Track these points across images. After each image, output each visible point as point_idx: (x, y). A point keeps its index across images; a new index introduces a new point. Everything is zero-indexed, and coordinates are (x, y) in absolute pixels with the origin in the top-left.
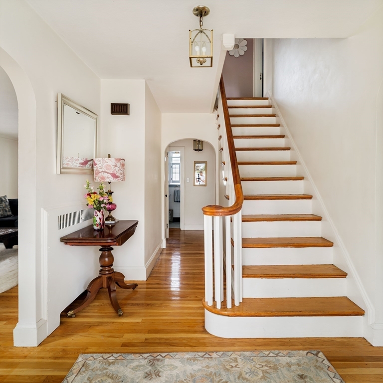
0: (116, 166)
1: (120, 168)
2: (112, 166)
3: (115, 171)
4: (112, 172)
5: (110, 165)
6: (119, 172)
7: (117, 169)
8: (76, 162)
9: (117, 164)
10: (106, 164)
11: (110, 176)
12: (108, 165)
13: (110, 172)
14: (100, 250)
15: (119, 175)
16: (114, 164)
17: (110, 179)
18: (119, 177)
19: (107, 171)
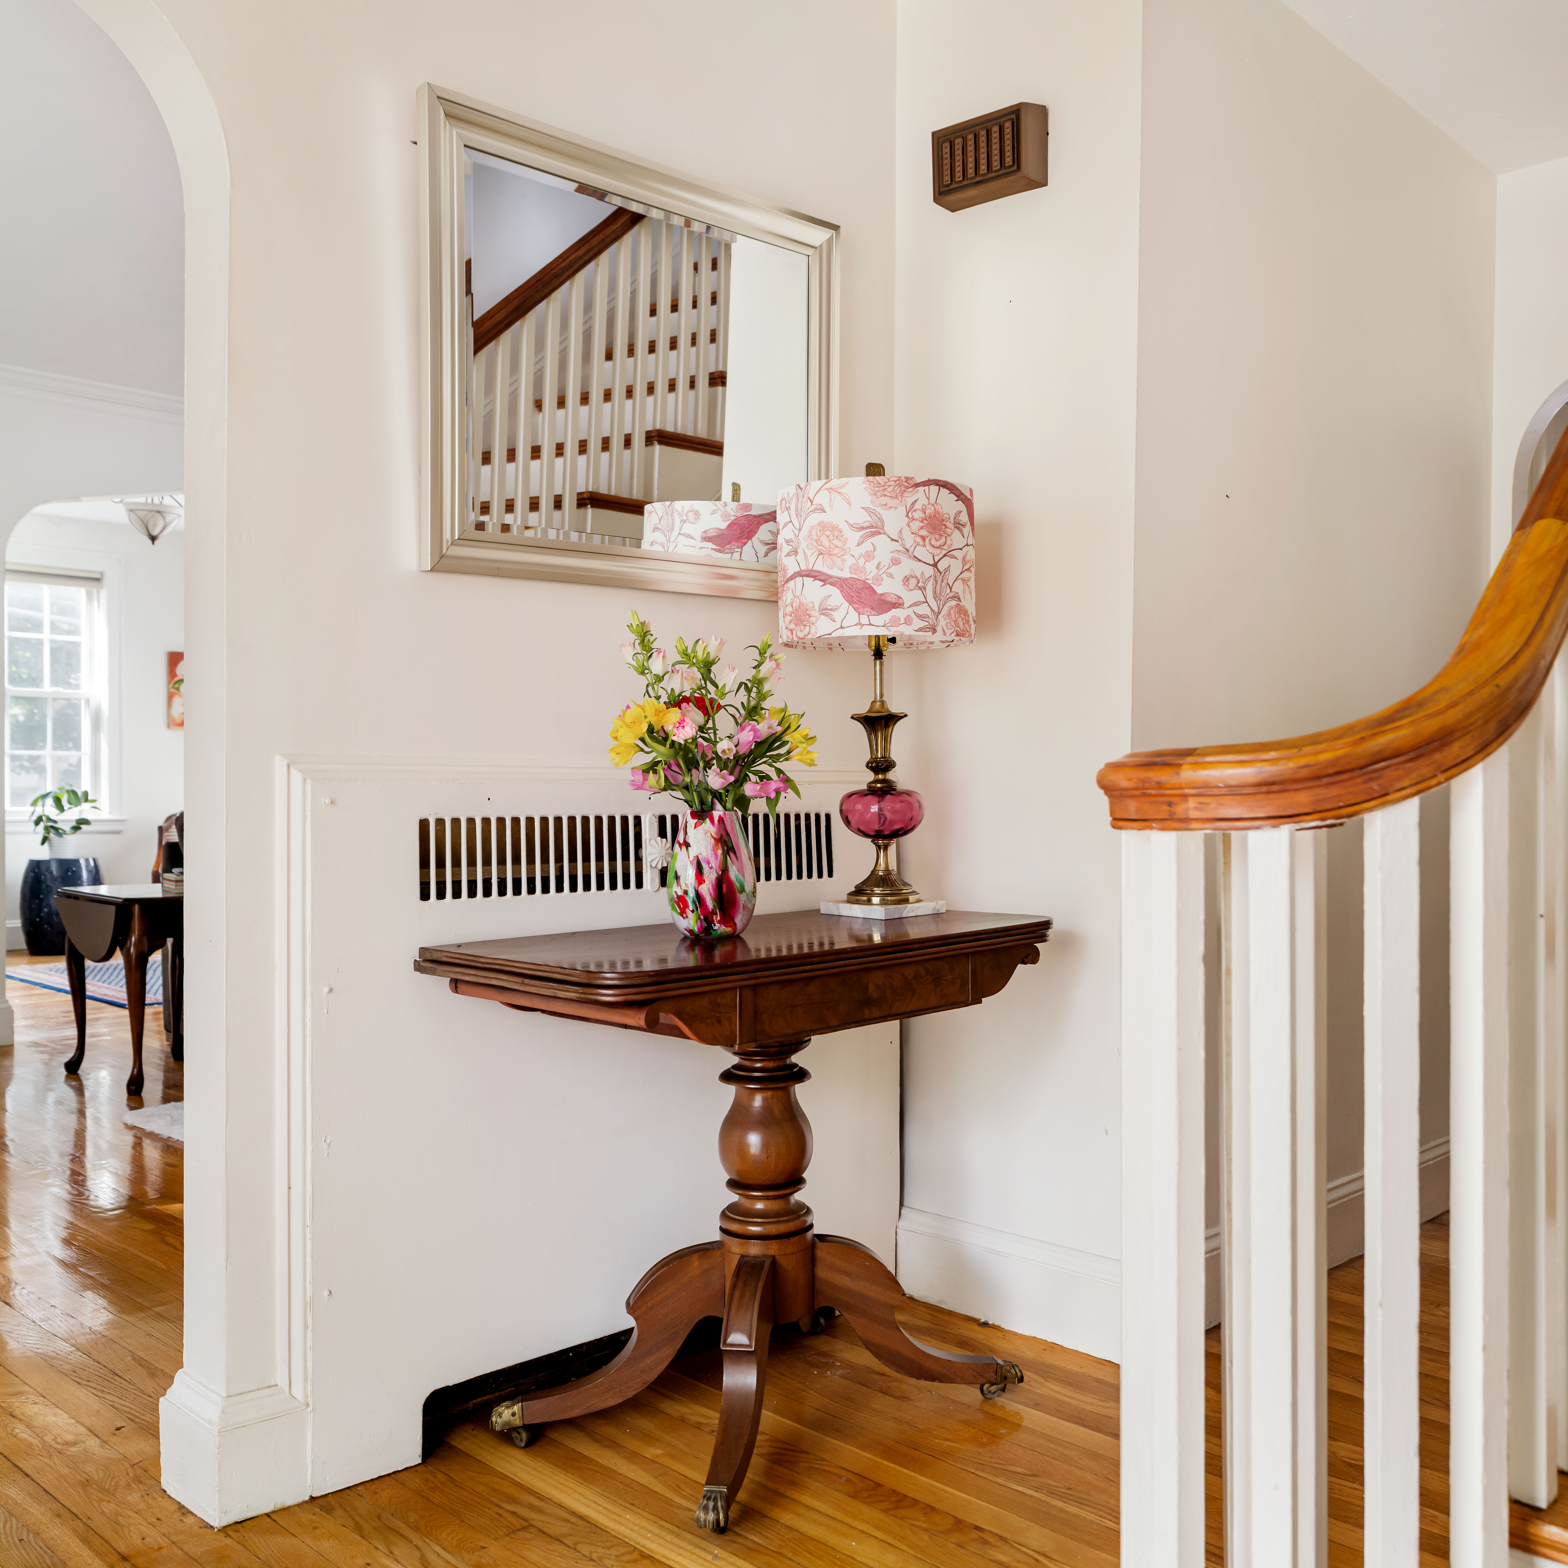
0: (875, 529)
1: (909, 540)
2: (847, 532)
3: (871, 567)
4: (846, 574)
5: (834, 528)
6: (900, 572)
7: (883, 547)
8: (687, 528)
9: (886, 515)
10: (814, 519)
11: (835, 596)
12: (823, 527)
13: (835, 572)
14: (727, 1077)
15: (901, 591)
16: (863, 518)
17: (838, 615)
18: (897, 604)
19: (820, 566)
